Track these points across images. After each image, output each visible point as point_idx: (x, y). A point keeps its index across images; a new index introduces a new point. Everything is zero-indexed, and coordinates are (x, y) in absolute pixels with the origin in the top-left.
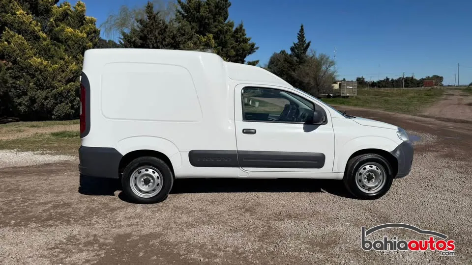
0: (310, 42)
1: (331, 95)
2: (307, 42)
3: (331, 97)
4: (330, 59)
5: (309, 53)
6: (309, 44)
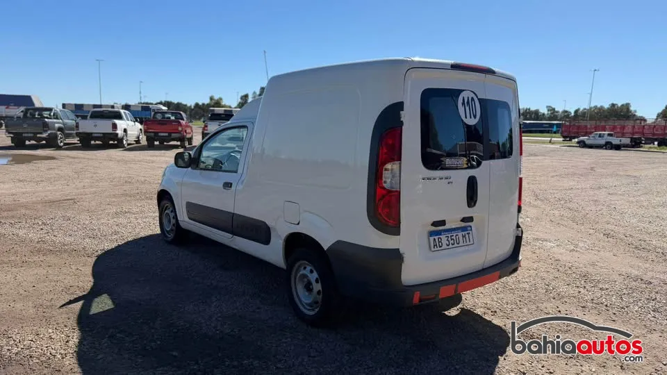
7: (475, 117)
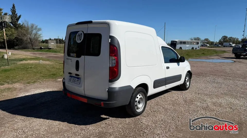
0: (21, 15)
1: (42, 47)
2: (18, 15)
3: (43, 48)
4: (38, 27)
5: (20, 22)
6: (20, 17)
7: (81, 40)
